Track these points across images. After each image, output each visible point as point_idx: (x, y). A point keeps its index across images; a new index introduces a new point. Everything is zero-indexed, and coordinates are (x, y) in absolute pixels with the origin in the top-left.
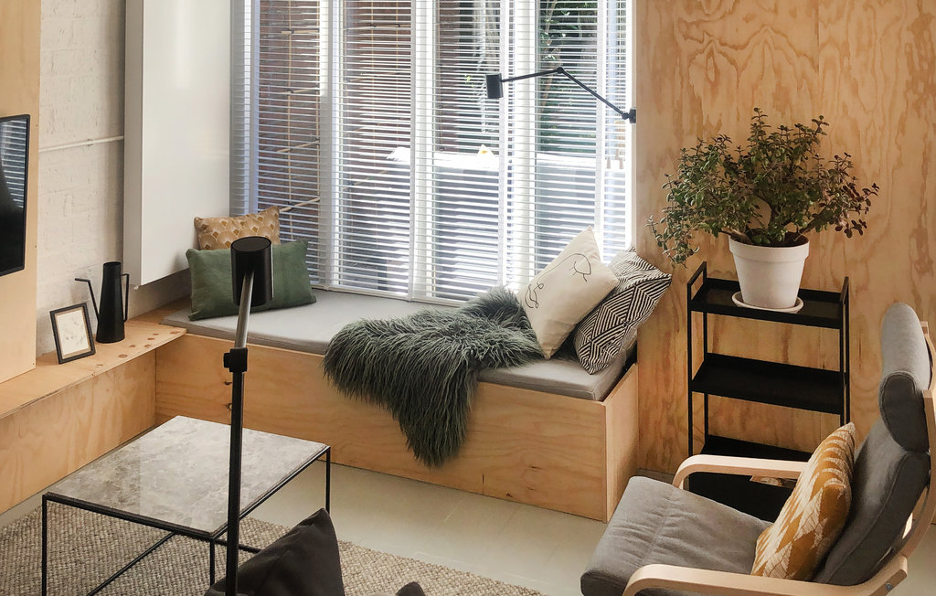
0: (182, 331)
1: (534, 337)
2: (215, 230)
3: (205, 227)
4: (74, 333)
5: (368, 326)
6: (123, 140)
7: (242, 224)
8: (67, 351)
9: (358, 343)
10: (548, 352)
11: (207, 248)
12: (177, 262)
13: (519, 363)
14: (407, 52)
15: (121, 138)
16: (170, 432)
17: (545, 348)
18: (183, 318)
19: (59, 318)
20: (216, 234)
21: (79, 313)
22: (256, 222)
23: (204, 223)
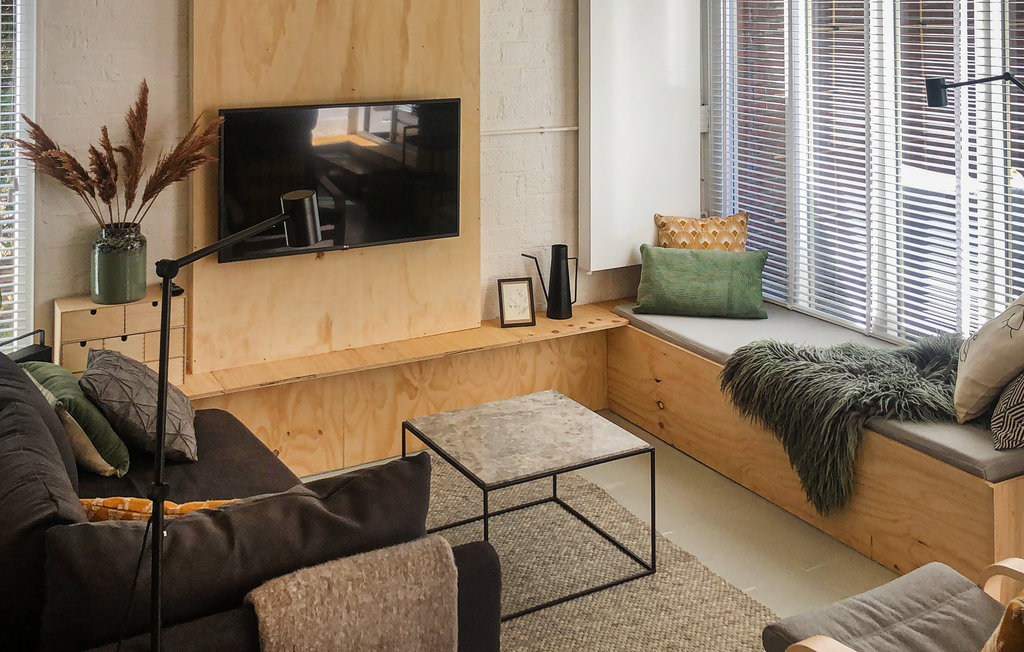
0: (623, 321)
1: (951, 394)
2: (672, 229)
3: (664, 225)
4: (517, 303)
5: (772, 347)
6: (578, 131)
7: (703, 226)
8: (509, 318)
9: (755, 361)
10: (961, 416)
11: (665, 246)
12: (633, 256)
13: (920, 420)
14: (862, 51)
15: (576, 128)
16: (533, 400)
17: (958, 409)
18: (628, 310)
19: (505, 286)
20: (673, 233)
21: (524, 286)
22: (718, 226)
23: (663, 220)
